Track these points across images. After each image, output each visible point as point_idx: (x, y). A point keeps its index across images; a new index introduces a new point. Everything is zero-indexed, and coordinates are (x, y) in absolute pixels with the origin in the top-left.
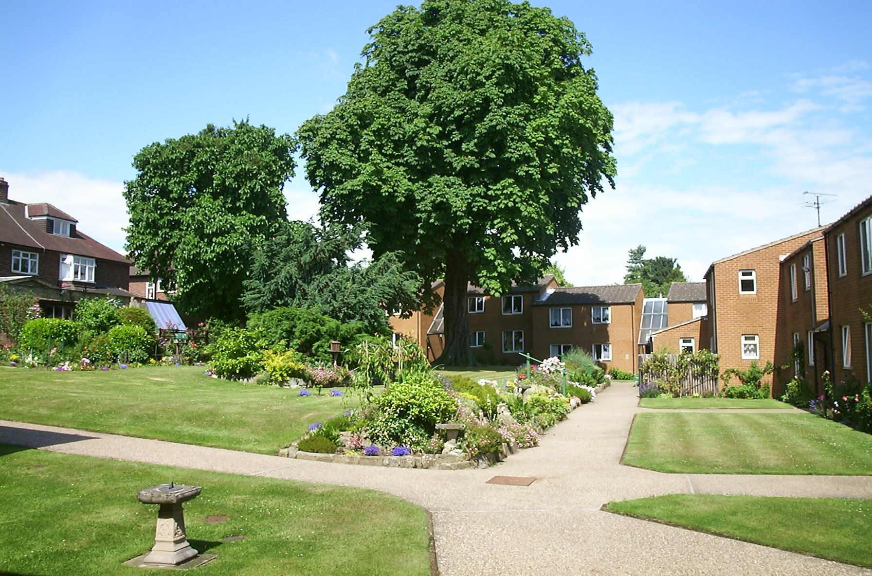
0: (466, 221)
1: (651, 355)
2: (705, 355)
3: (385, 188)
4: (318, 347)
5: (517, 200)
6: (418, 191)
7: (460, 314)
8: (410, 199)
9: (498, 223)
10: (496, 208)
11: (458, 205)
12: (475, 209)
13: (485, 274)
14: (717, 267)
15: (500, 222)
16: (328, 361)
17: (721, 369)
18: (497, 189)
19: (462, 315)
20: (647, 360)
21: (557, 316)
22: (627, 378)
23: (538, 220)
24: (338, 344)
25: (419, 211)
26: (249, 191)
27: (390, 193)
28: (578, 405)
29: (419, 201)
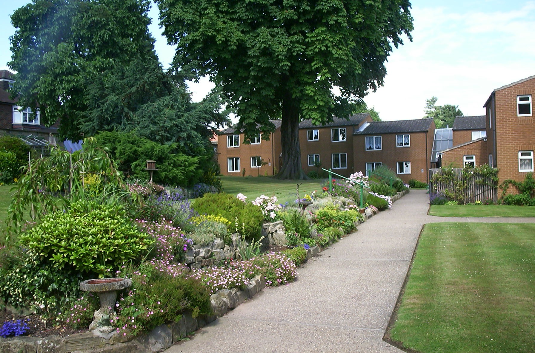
0: (286, 63)
1: (440, 169)
2: (486, 169)
3: (219, 37)
4: (136, 166)
5: (328, 45)
6: (249, 41)
7: (293, 141)
8: (242, 48)
9: (314, 65)
10: (312, 53)
11: (280, 50)
12: (294, 54)
13: (307, 107)
14: (498, 94)
15: (316, 64)
16: (146, 178)
17: (500, 180)
18: (312, 37)
19: (295, 141)
20: (436, 174)
21: (371, 142)
22: (422, 186)
23: (348, 60)
24: (154, 163)
25: (250, 57)
26: (100, 39)
27: (223, 41)
28: (375, 213)
29: (250, 49)
